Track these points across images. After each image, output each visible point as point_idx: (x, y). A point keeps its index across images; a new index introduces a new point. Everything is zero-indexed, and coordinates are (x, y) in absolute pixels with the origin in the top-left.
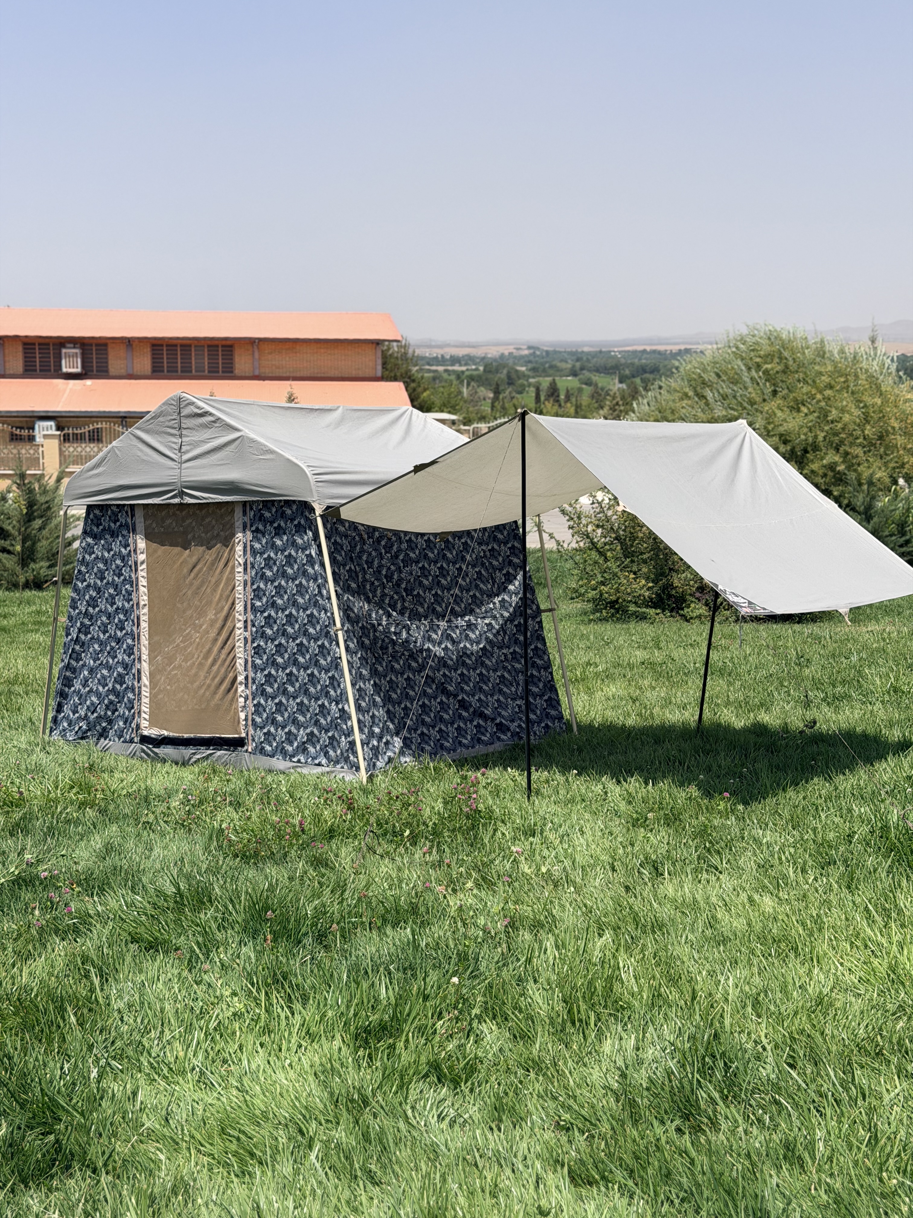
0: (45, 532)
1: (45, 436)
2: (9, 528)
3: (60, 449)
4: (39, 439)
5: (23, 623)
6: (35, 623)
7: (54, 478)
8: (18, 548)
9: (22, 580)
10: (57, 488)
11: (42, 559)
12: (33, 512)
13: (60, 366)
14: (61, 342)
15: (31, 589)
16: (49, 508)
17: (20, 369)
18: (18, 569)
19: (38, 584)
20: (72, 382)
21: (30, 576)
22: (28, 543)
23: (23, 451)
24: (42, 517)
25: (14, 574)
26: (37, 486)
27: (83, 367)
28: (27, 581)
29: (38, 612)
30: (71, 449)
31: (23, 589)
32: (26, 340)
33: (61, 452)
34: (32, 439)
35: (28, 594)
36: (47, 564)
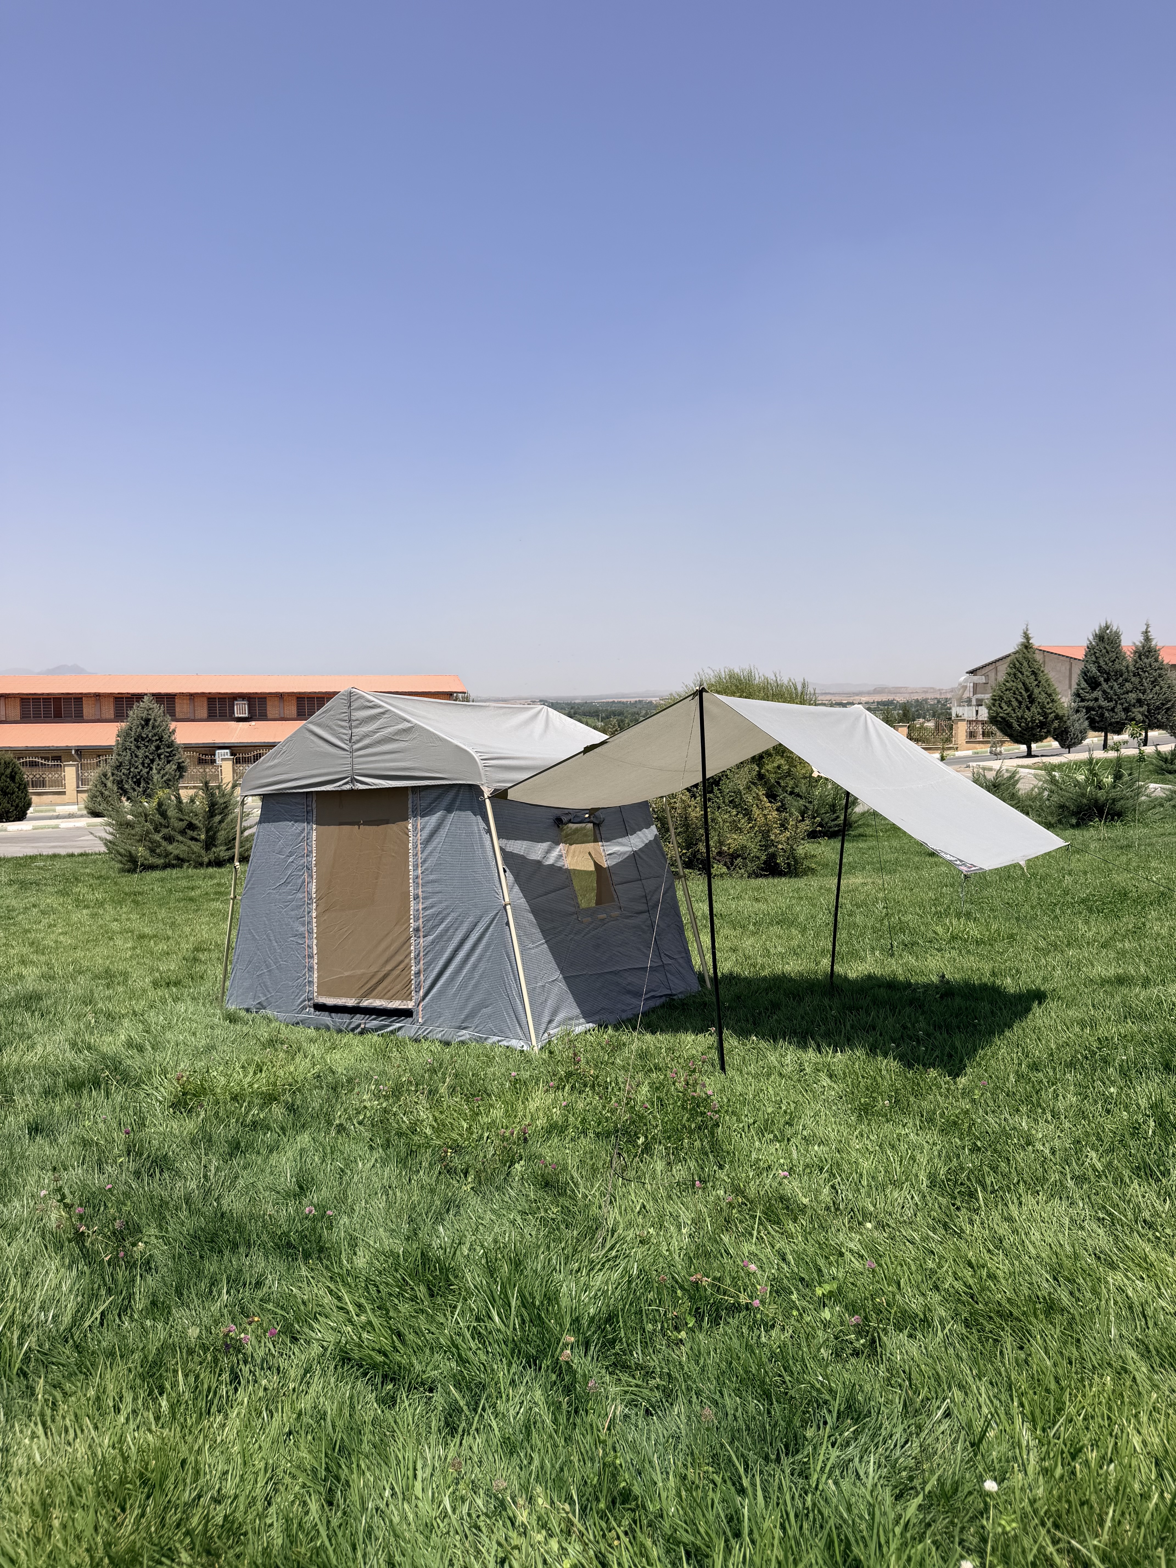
0: (223, 825)
1: (223, 759)
2: (197, 822)
3: (233, 768)
4: (218, 762)
5: (207, 894)
6: (216, 893)
7: (230, 785)
8: (203, 837)
9: (206, 860)
10: (232, 792)
11: (221, 845)
12: (214, 811)
13: (234, 713)
14: (235, 697)
15: (212, 866)
16: (226, 807)
17: (205, 715)
18: (203, 852)
19: (219, 863)
20: (241, 724)
21: (212, 856)
22: (211, 833)
23: (207, 770)
24: (221, 814)
25: (200, 856)
26: (217, 791)
27: (249, 713)
28: (210, 861)
29: (219, 885)
30: (241, 768)
31: (207, 867)
32: (210, 696)
33: (234, 771)
34: (213, 762)
35: (211, 870)
36: (225, 848)
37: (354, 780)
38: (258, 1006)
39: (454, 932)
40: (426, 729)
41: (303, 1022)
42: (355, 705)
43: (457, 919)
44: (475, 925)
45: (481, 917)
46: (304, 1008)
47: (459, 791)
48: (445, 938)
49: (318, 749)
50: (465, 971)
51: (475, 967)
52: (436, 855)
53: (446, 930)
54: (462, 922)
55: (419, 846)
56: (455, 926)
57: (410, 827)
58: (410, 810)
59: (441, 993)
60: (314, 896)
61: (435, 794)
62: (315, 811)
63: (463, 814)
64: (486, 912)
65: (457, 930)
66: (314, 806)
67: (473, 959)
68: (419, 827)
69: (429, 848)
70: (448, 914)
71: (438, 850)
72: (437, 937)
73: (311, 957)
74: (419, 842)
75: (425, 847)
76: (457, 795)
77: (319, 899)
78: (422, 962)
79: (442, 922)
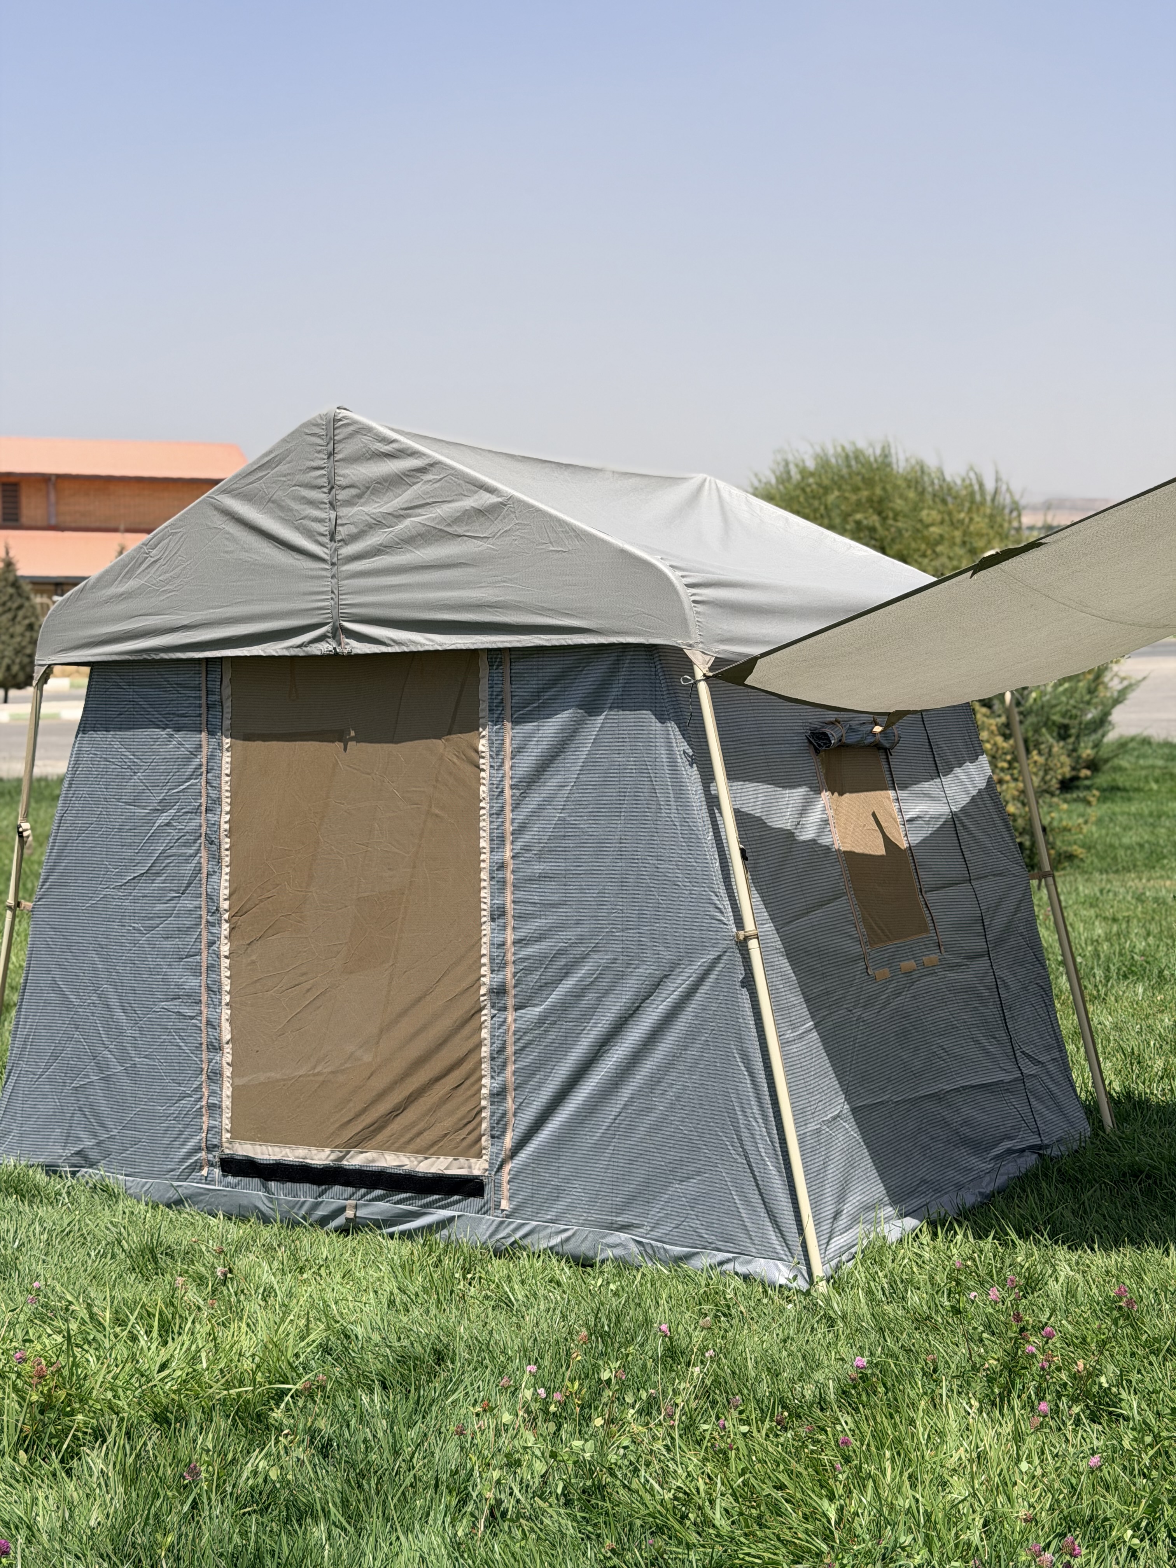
37: (339, 632)
38: (76, 1160)
39: (599, 999)
40: (538, 510)
41: (192, 1198)
42: (345, 450)
43: (607, 968)
44: (658, 984)
45: (675, 965)
46: (198, 1166)
47: (618, 661)
48: (575, 1013)
49: (244, 556)
50: (626, 1093)
51: (654, 1082)
52: (555, 815)
53: (579, 993)
54: (621, 976)
55: (508, 792)
56: (603, 984)
57: (483, 745)
58: (484, 706)
59: (561, 1140)
60: (225, 905)
61: (553, 667)
62: (228, 704)
63: (628, 716)
64: (691, 954)
65: (606, 993)
66: (227, 692)
67: (649, 1065)
68: (508, 748)
69: (535, 799)
70: (584, 957)
71: (560, 802)
72: (552, 1010)
73: (215, 1047)
74: (507, 783)
75: (523, 796)
76: (613, 672)
77: (236, 915)
78: (510, 1068)
79: (566, 975)
